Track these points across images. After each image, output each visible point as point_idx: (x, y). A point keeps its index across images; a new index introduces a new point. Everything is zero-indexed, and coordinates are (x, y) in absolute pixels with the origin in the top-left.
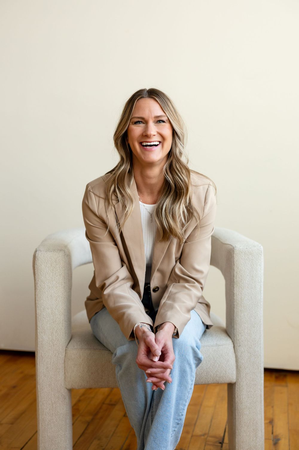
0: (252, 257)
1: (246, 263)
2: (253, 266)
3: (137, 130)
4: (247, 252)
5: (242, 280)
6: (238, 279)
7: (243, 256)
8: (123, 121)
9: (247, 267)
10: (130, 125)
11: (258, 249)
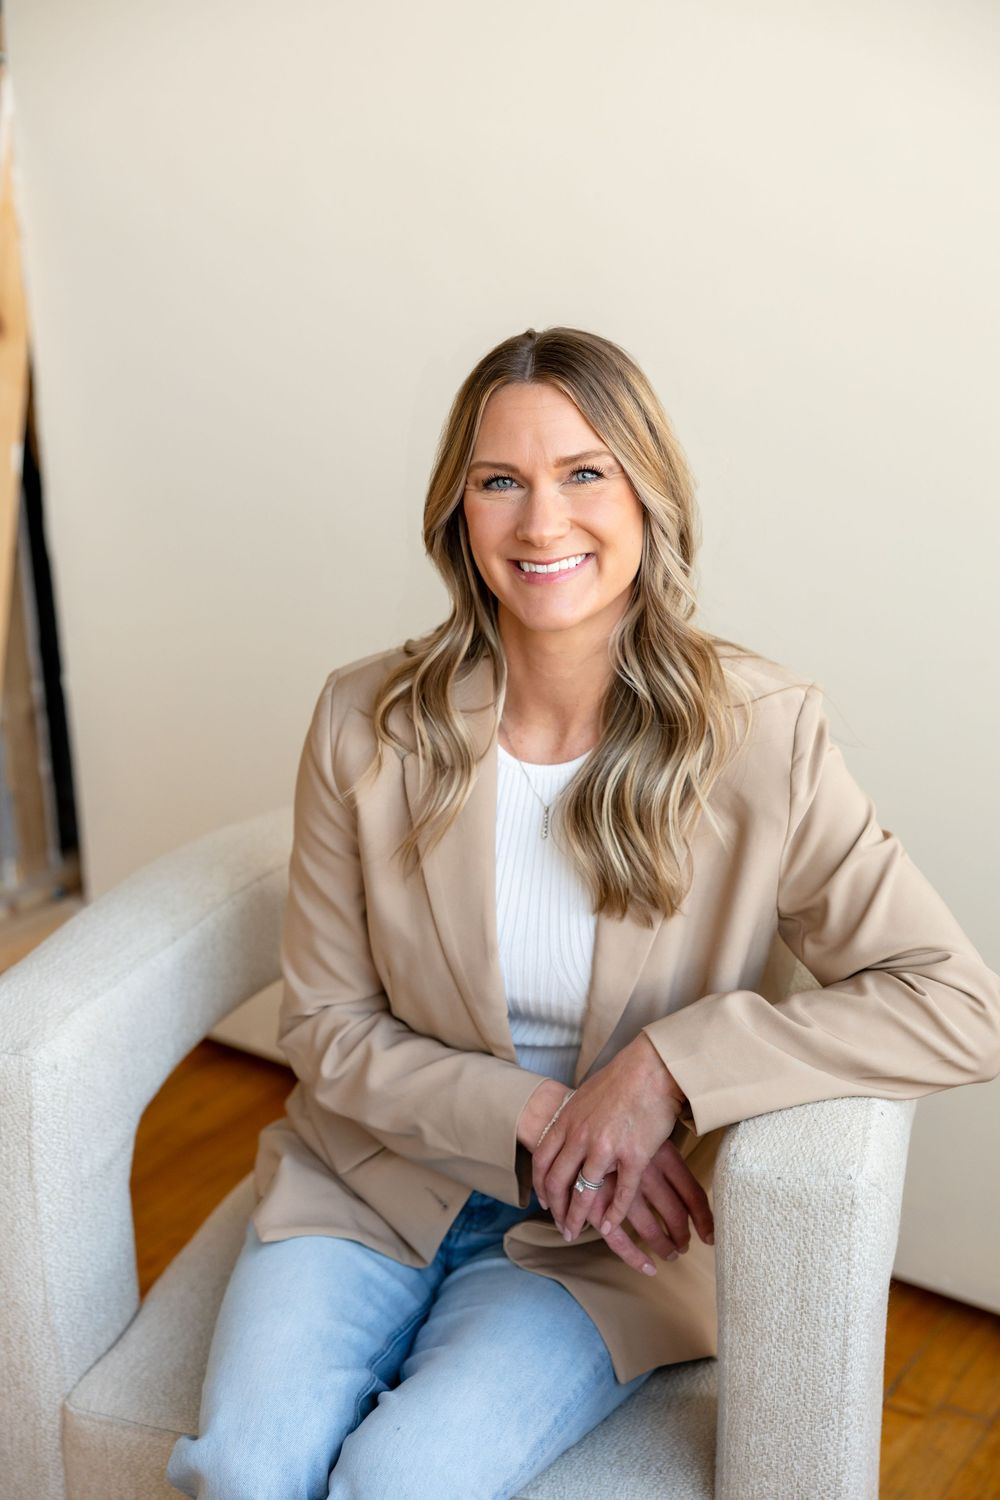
0: (806, 1221)
1: (774, 1239)
2: (809, 1256)
3: (492, 515)
4: (779, 1193)
5: (754, 1302)
6: (738, 1293)
7: (763, 1207)
8: (447, 466)
9: (780, 1257)
10: (467, 492)
11: (836, 1188)
